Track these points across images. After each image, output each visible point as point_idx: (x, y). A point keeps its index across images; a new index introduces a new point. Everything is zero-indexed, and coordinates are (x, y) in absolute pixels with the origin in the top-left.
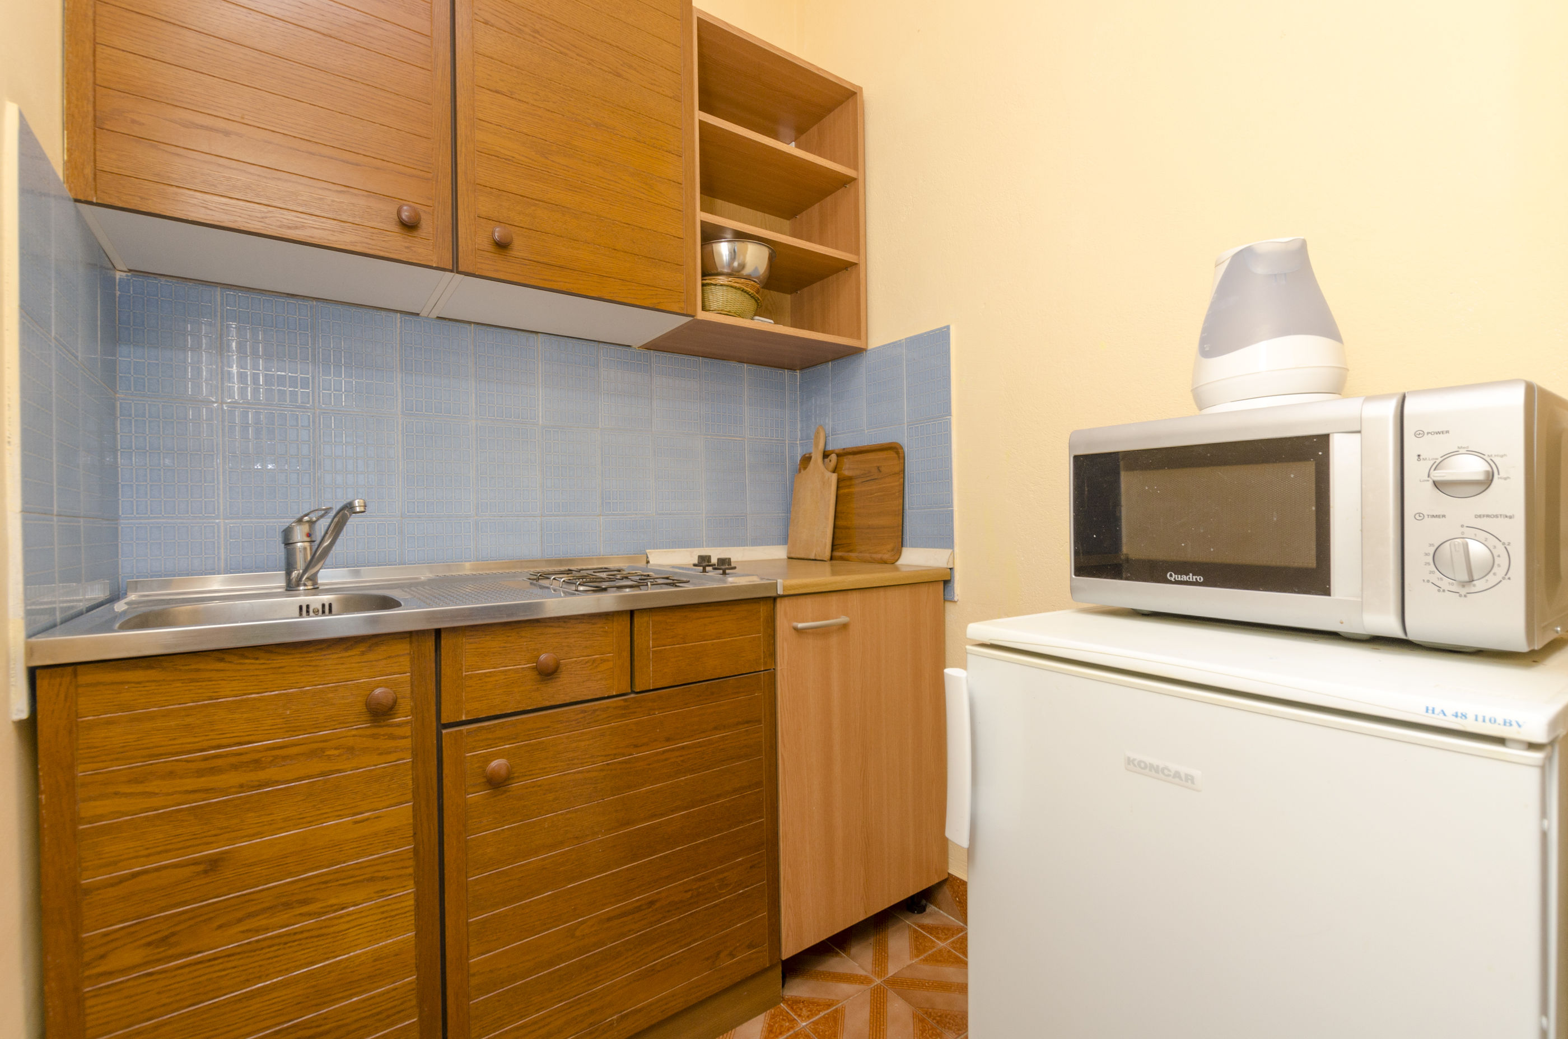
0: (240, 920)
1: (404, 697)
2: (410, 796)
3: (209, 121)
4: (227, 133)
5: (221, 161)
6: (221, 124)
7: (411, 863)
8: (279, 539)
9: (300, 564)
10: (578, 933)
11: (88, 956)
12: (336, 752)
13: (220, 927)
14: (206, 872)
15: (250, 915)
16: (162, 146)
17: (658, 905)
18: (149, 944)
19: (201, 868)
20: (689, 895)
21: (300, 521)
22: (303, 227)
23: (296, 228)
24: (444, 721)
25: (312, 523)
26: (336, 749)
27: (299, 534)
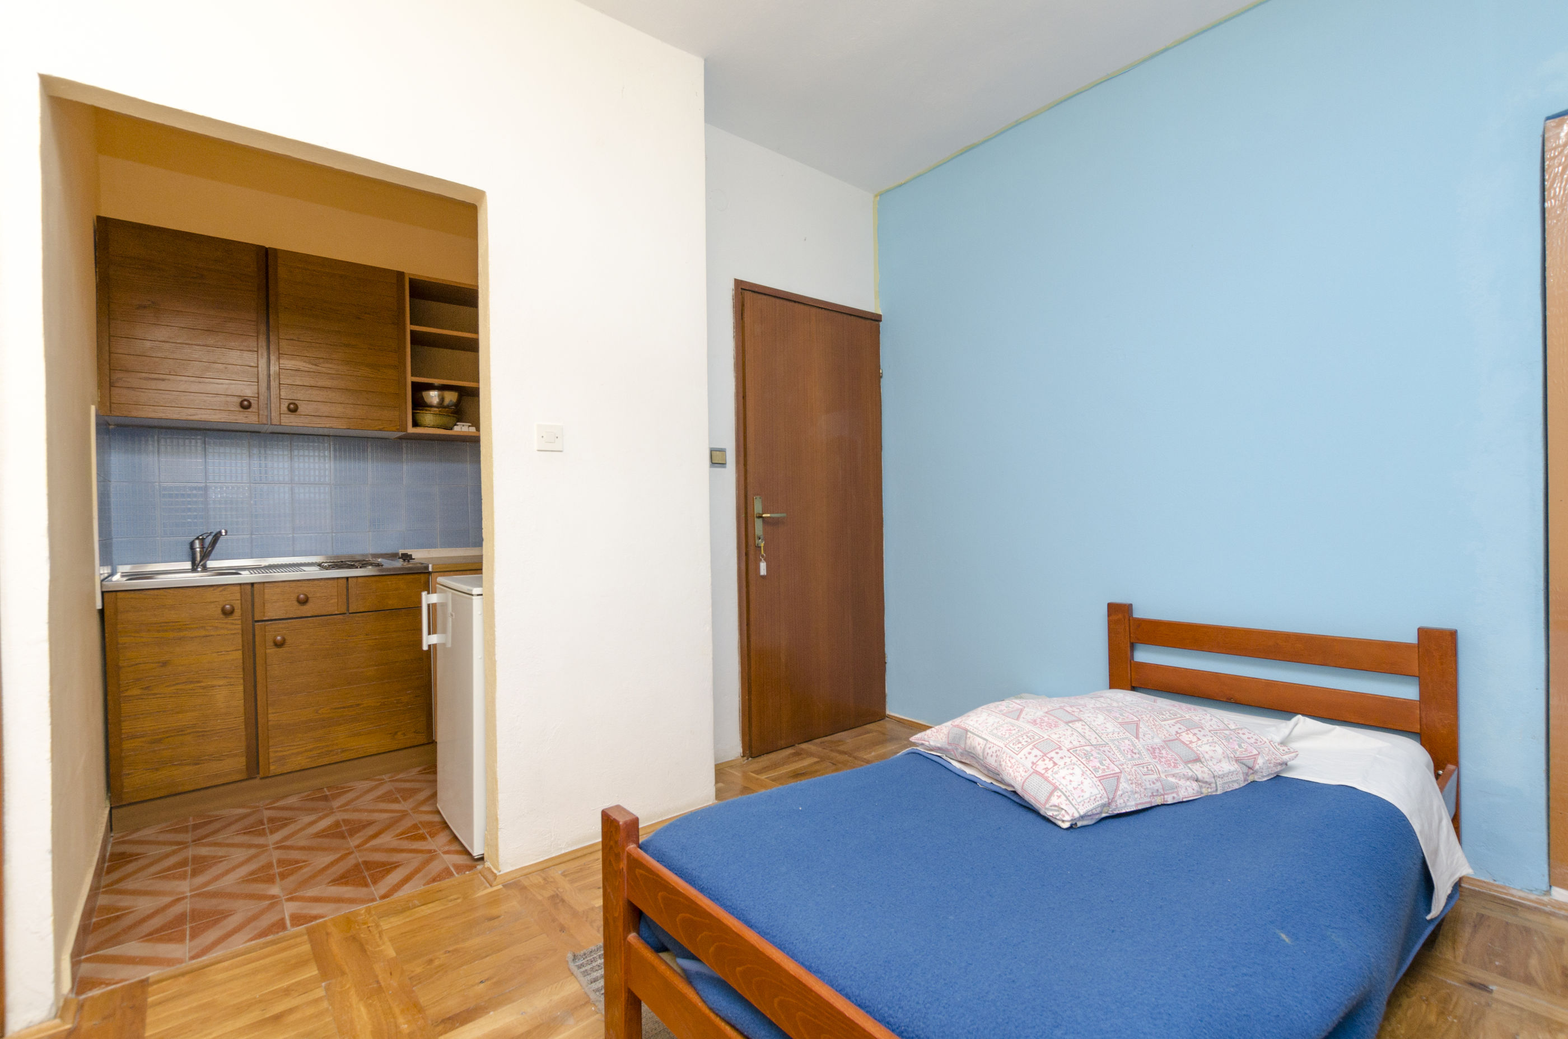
0: (174, 685)
1: (238, 609)
2: (241, 648)
3: (156, 376)
4: (163, 380)
5: (161, 392)
6: (161, 376)
7: (241, 673)
8: (188, 546)
9: (198, 559)
10: (320, 712)
11: (122, 689)
12: (210, 628)
13: (166, 686)
14: (162, 666)
15: (177, 684)
16: (137, 390)
17: (361, 706)
18: (142, 688)
19: (160, 664)
20: (379, 704)
21: (198, 538)
22: (197, 414)
23: (194, 415)
24: (256, 619)
25: (203, 539)
26: (210, 627)
27: (197, 544)
